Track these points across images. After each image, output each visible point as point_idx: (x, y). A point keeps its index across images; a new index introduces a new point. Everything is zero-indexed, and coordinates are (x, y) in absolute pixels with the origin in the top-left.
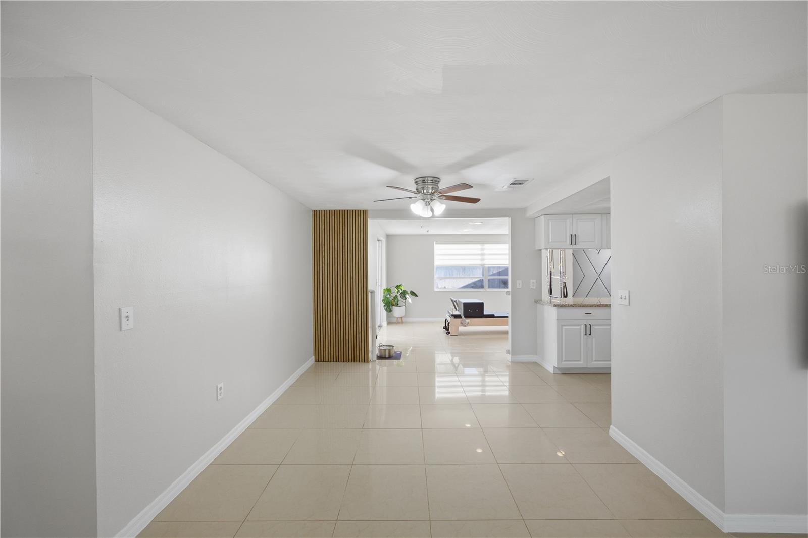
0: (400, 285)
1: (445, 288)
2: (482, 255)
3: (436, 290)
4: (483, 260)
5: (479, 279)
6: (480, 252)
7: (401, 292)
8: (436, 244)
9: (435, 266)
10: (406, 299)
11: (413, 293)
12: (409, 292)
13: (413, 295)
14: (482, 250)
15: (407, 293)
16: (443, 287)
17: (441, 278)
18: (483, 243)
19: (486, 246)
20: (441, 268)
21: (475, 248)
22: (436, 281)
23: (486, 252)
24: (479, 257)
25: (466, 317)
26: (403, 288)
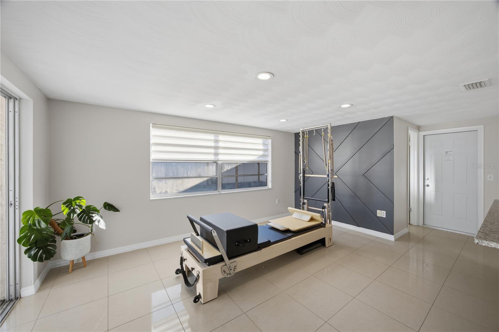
0: (78, 198)
1: (166, 192)
2: (216, 148)
3: (152, 197)
4: (216, 154)
5: (206, 179)
6: (212, 144)
7: (78, 211)
8: (153, 127)
9: (151, 161)
10: (92, 222)
11: (109, 207)
12: (99, 206)
13: (109, 210)
14: (216, 141)
15: (96, 211)
16: (164, 191)
17: (159, 179)
18: (216, 132)
19: (221, 138)
20: (159, 163)
21: (207, 139)
22: (154, 183)
23: (221, 144)
24: (212, 151)
25: (231, 257)
26: (84, 203)
